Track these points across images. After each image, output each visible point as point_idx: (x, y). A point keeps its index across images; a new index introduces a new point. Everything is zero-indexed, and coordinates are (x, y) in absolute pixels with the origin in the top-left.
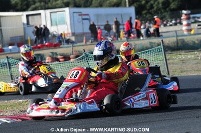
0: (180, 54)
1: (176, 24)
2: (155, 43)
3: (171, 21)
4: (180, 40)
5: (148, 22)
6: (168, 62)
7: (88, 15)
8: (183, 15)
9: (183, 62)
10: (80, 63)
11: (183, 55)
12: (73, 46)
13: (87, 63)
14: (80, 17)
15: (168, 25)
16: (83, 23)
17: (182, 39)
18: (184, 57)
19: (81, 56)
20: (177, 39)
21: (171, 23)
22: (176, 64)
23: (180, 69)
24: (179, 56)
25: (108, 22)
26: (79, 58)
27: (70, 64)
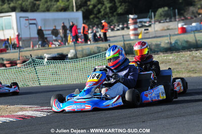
1: (123, 29)
2: (102, 48)
3: (118, 26)
4: (127, 44)
5: (96, 26)
7: (35, 19)
8: (130, 20)
10: (26, 69)
12: (20, 52)
13: (34, 68)
14: (27, 21)
15: (115, 29)
16: (30, 28)
17: (130, 44)
19: (28, 62)
20: (124, 44)
21: (118, 28)
25: (55, 27)
26: (26, 63)
27: (17, 69)
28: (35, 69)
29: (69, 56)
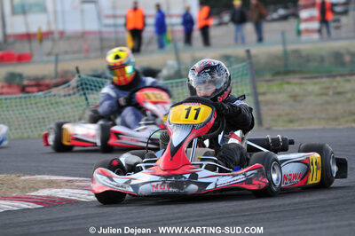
0: (288, 83)
3: (275, 11)
6: (261, 98)
9: (295, 101)
10: (68, 98)
11: (295, 85)
13: (83, 97)
15: (269, 18)
18: (297, 90)
19: (73, 82)
21: (275, 16)
22: (280, 104)
23: (288, 114)
24: (286, 86)
26: (66, 85)
27: (48, 99)
28: (87, 99)
29: (165, 72)
